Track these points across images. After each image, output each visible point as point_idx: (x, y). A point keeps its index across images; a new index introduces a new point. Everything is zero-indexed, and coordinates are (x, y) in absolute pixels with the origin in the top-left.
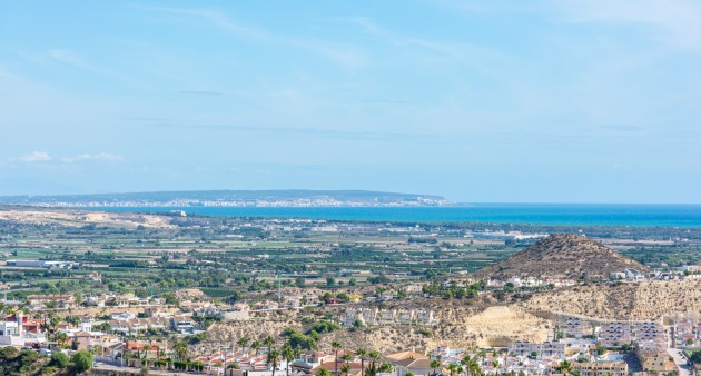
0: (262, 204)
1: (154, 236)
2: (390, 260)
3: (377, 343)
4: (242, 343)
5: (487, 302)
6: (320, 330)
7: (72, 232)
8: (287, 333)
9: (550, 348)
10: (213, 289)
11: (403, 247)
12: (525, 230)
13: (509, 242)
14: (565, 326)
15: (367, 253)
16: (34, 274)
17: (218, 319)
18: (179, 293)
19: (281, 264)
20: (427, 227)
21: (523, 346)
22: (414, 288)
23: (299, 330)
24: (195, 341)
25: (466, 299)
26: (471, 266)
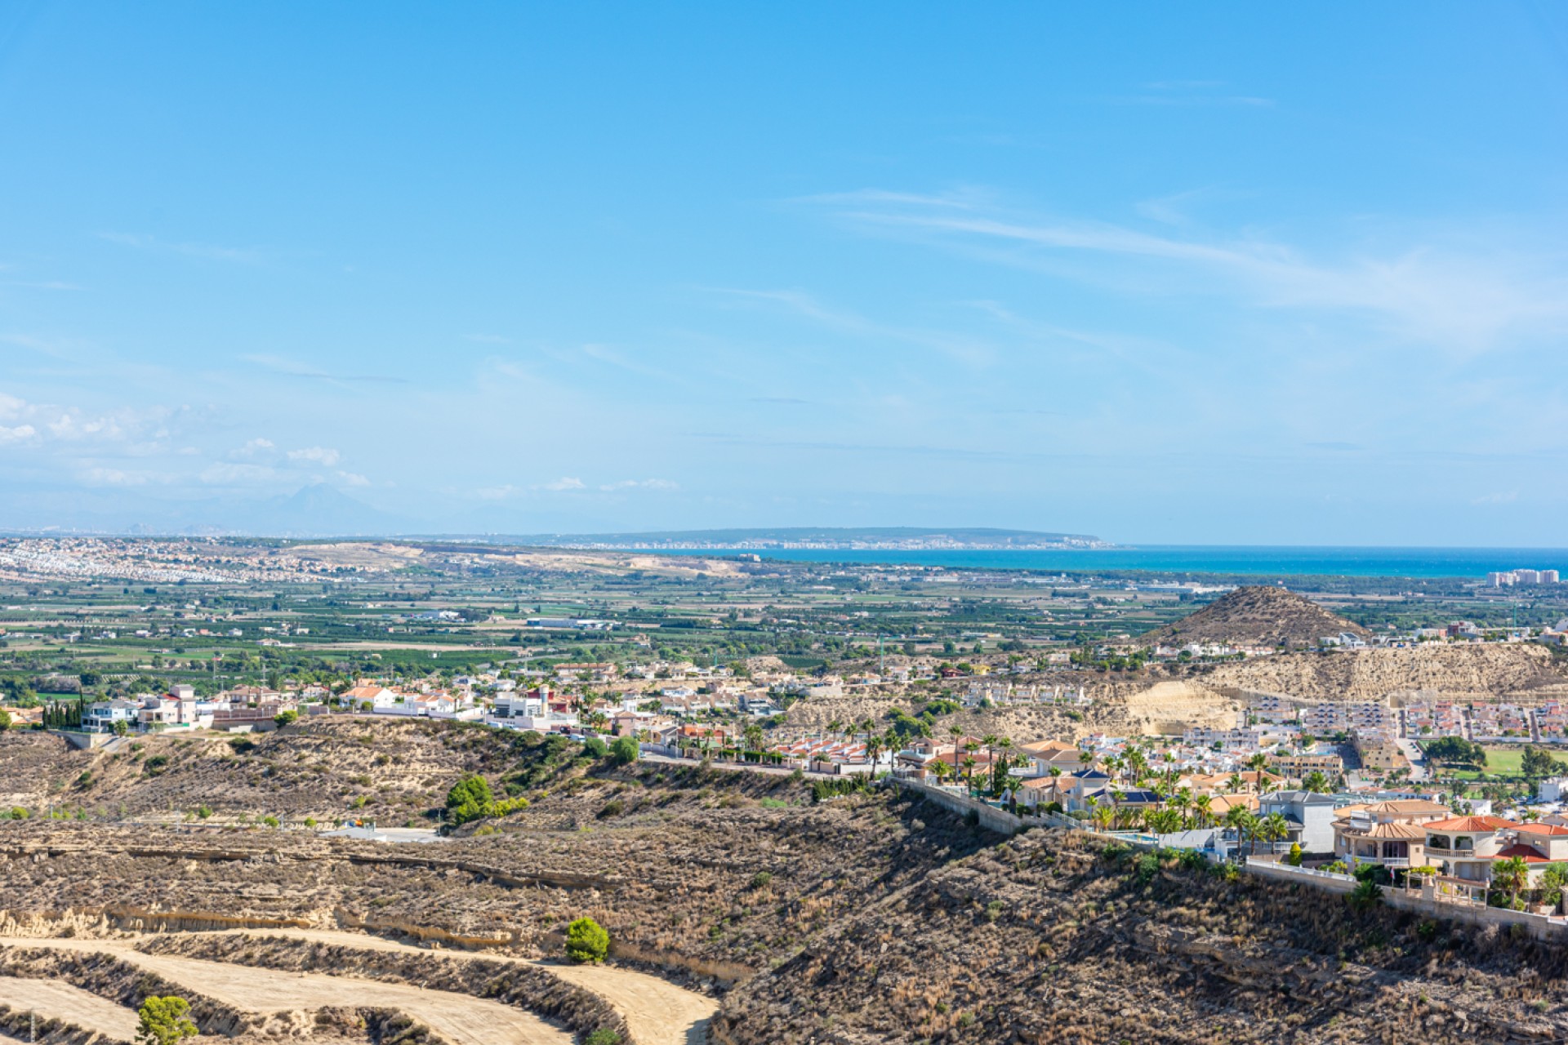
0: (859, 546)
1: (717, 588)
2: (1028, 620)
3: (1009, 728)
4: (833, 727)
5: (1156, 675)
6: (935, 711)
7: (612, 583)
8: (892, 715)
9: (1239, 737)
10: (795, 657)
11: (1044, 603)
12: (1206, 581)
13: (1184, 597)
14: (1259, 708)
15: (996, 611)
16: (564, 637)
17: (802, 696)
18: (751, 662)
19: (884, 624)
20: (1076, 577)
21: (1202, 735)
22: (1060, 656)
23: (907, 711)
24: (771, 724)
25: (1127, 671)
26: (1134, 627)
